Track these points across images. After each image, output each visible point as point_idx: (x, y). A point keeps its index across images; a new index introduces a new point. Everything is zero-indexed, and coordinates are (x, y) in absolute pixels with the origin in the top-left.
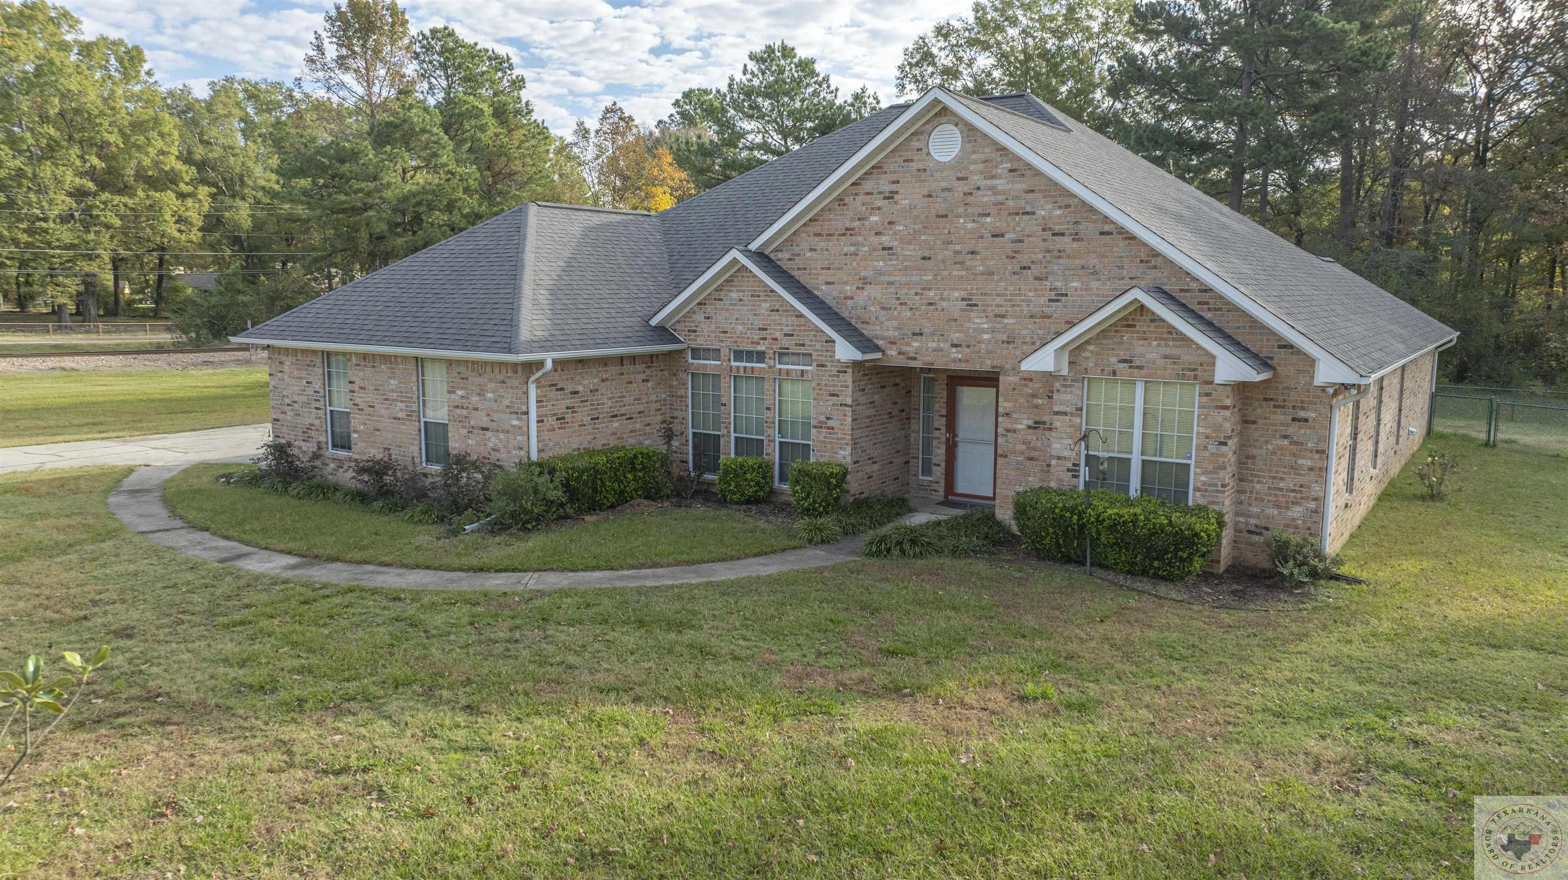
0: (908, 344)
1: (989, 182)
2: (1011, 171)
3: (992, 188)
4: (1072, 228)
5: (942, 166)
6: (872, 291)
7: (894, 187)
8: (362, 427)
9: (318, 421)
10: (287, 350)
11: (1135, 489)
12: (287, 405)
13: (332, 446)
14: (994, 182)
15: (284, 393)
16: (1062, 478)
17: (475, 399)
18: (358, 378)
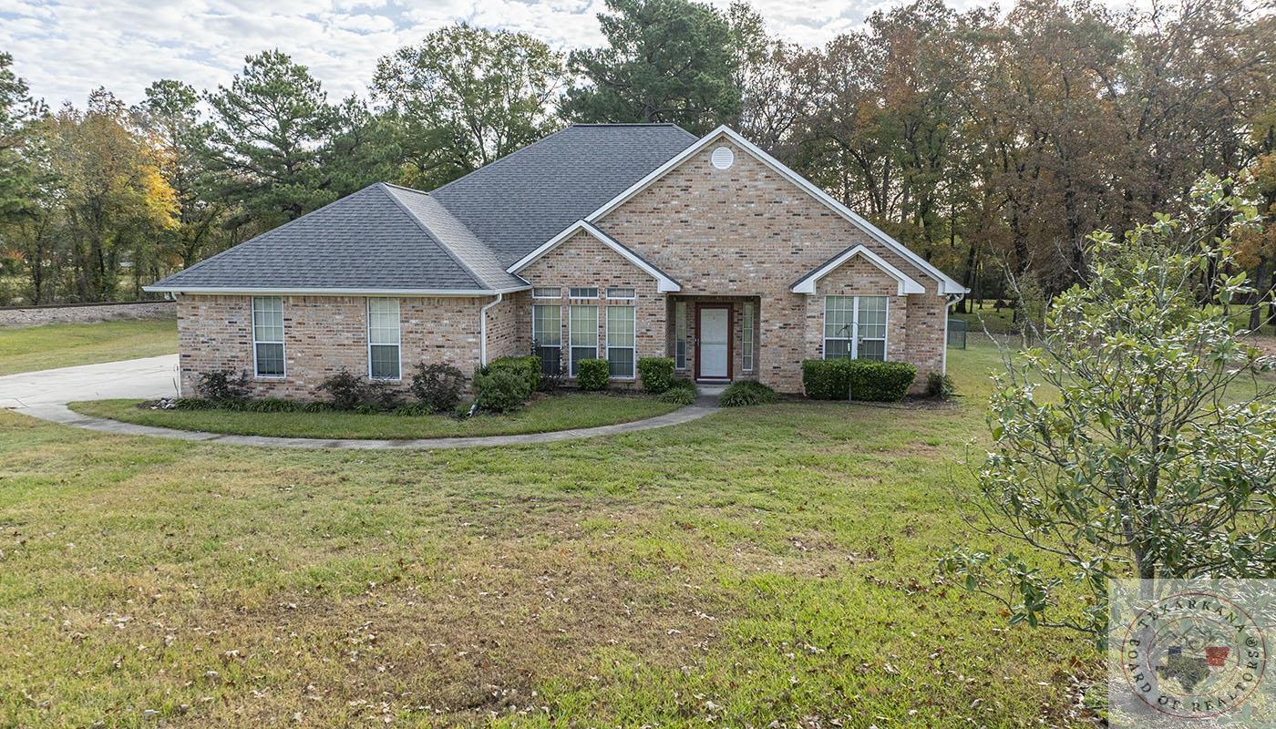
0: (699, 281)
1: (753, 183)
2: (767, 177)
3: (754, 187)
4: (805, 212)
5: (723, 172)
6: (672, 248)
7: (688, 184)
8: (299, 355)
9: (243, 354)
10: (204, 297)
11: (854, 356)
12: (203, 342)
13: (259, 373)
14: (756, 183)
15: (198, 333)
16: (811, 354)
17: (430, 325)
18: (296, 315)
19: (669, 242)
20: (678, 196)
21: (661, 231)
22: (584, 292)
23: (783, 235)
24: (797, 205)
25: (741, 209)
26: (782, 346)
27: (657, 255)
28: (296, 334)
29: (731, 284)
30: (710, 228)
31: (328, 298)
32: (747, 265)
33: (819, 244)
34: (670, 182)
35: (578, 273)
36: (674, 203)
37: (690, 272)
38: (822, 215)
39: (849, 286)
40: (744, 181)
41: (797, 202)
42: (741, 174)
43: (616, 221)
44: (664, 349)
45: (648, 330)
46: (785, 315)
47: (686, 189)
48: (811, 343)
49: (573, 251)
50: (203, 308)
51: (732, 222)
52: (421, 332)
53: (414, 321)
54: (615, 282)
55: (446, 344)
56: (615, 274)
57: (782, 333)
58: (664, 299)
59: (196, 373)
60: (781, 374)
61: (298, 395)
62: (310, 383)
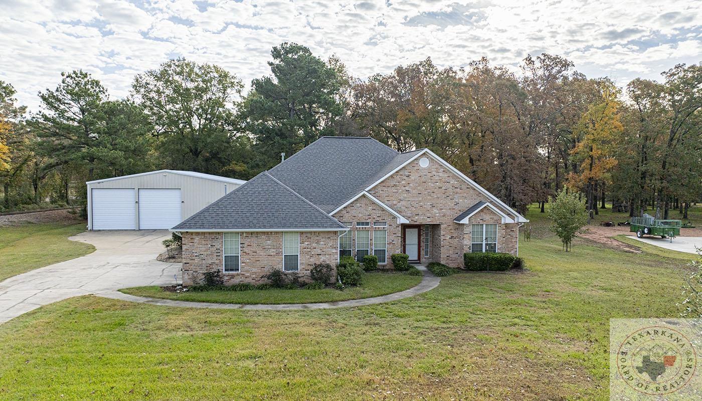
0: (414, 218)
1: (438, 174)
2: (443, 171)
3: (438, 175)
4: (460, 187)
5: (424, 169)
6: (403, 203)
7: (409, 174)
8: (248, 261)
9: (218, 261)
10: (198, 234)
11: (484, 251)
12: (196, 256)
13: (225, 270)
14: (440, 174)
15: (193, 251)
16: (467, 250)
17: (314, 245)
18: (247, 242)
19: (401, 200)
20: (405, 179)
21: (397, 195)
22: (363, 224)
23: (451, 197)
24: (456, 183)
25: (432, 185)
26: (450, 246)
27: (395, 206)
28: (246, 250)
29: (428, 219)
30: (419, 194)
31: (264, 233)
32: (435, 210)
33: (466, 201)
34: (401, 173)
35: (361, 215)
36: (402, 182)
37: (410, 214)
38: (467, 188)
39: (482, 220)
40: (434, 173)
42: (433, 170)
43: (377, 191)
44: (400, 249)
45: (392, 241)
46: (452, 233)
47: (408, 176)
48: (466, 245)
49: (358, 205)
50: (197, 239)
51: (429, 191)
52: (310, 248)
53: (306, 243)
54: (378, 219)
55: (322, 253)
56: (378, 215)
57: (450, 240)
58: (400, 226)
59: (192, 272)
60: (450, 259)
61: (246, 281)
62: (253, 274)
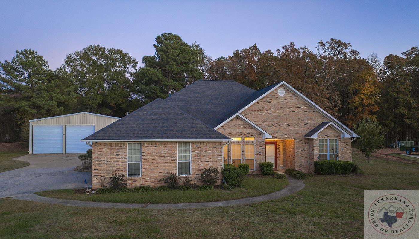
2: (296, 99)
4: (308, 111)
5: (281, 97)
6: (265, 123)
7: (271, 100)
8: (148, 167)
9: (122, 167)
10: (105, 143)
11: (328, 159)
12: (104, 163)
13: (129, 175)
14: (293, 101)
15: (102, 159)
16: (316, 159)
17: (203, 153)
18: (147, 150)
20: (267, 105)
21: (261, 117)
23: (302, 118)
24: (305, 108)
25: (288, 109)
26: (302, 157)
27: (261, 125)
28: (146, 158)
29: (285, 135)
30: (278, 116)
31: (161, 143)
32: (290, 129)
33: (313, 121)
34: (264, 100)
35: (235, 132)
36: (266, 107)
37: (272, 131)
38: (314, 112)
39: (326, 135)
40: (289, 100)
41: (305, 107)
42: (288, 98)
43: (246, 113)
44: (265, 159)
45: (259, 152)
46: (303, 146)
47: (270, 103)
48: (315, 155)
49: (233, 124)
50: (105, 148)
51: (285, 114)
52: (200, 156)
53: (197, 152)
55: (210, 160)
56: (248, 132)
57: (302, 152)
58: (265, 141)
59: (100, 177)
60: (302, 166)
61: (147, 184)
62: (152, 179)
